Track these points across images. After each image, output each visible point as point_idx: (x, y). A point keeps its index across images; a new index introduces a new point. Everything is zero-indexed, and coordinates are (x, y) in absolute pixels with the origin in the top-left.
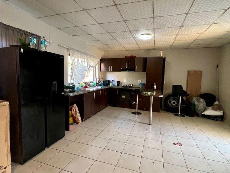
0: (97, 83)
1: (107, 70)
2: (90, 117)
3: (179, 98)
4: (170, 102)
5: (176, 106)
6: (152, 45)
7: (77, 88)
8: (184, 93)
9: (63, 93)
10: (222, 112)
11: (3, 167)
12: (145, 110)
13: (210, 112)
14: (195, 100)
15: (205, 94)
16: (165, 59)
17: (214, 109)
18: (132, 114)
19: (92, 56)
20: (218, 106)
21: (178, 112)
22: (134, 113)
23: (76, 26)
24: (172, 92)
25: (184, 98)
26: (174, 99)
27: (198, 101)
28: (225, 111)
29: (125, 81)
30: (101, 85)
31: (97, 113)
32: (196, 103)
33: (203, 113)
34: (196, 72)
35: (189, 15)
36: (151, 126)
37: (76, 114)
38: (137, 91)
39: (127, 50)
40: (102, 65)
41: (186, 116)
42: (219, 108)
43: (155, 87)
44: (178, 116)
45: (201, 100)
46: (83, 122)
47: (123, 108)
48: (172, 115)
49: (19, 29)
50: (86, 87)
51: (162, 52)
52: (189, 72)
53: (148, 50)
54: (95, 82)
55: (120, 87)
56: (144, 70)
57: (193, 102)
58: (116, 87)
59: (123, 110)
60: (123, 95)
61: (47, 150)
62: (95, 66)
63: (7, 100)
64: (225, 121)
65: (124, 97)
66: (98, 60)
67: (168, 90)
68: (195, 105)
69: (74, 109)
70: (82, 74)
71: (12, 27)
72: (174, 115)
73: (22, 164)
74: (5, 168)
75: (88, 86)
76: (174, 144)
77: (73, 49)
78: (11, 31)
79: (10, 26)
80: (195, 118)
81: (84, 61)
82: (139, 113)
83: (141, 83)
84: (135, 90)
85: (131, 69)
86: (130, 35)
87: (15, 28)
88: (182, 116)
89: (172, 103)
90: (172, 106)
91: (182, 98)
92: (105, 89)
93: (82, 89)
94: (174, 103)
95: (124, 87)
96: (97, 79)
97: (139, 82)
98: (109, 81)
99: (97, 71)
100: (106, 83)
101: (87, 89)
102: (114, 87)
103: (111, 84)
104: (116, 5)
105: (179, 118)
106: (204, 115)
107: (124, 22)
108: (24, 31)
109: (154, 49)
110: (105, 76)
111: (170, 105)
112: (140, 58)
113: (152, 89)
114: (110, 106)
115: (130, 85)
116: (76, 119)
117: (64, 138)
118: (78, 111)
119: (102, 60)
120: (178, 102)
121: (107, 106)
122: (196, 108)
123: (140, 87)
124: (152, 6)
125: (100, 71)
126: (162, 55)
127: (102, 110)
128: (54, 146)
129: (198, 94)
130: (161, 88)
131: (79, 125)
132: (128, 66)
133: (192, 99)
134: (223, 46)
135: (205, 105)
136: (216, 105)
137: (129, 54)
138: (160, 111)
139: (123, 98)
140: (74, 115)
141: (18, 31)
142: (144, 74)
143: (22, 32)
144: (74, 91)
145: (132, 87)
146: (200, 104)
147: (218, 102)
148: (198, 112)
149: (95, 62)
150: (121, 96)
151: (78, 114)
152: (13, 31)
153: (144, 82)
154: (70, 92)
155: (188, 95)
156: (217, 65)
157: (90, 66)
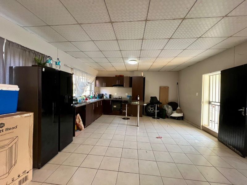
0: (93, 96)
1: (101, 85)
2: (90, 124)
3: (155, 105)
4: (149, 109)
5: (153, 111)
6: (136, 68)
7: (79, 100)
8: (158, 103)
9: (72, 105)
10: (182, 114)
11: (26, 172)
12: (132, 116)
13: (175, 115)
14: (165, 107)
15: (171, 102)
16: (145, 78)
17: (177, 112)
18: (123, 120)
19: (90, 75)
20: (180, 110)
21: (155, 116)
22: (124, 119)
23: (81, 51)
24: (150, 101)
25: (158, 106)
26: (152, 107)
27: (168, 107)
28: (184, 113)
29: (116, 94)
30: (96, 98)
31: (95, 120)
32: (167, 109)
33: (171, 116)
34: (165, 87)
35: (163, 51)
36: (138, 127)
37: (80, 122)
38: (126, 102)
39: (117, 71)
40: (97, 82)
41: (160, 118)
42: (180, 111)
43: (139, 98)
44: (155, 118)
45: (170, 107)
46: (85, 129)
47: (115, 116)
48: (151, 118)
49: (35, 51)
50: (87, 99)
51: (142, 73)
52: (160, 87)
53: (133, 71)
54: (91, 95)
55: (111, 99)
56: (131, 86)
57: (164, 108)
58: (109, 99)
59: (115, 117)
60: (115, 105)
61: (60, 153)
62: (92, 82)
63: (32, 112)
64: (185, 120)
65: (115, 106)
66: (94, 78)
67: (147, 100)
68: (166, 110)
69: (78, 118)
70: (82, 89)
71: (29, 49)
72: (153, 118)
73: (39, 168)
74: (28, 172)
75: (88, 99)
76: (157, 138)
77: (76, 69)
78: (27, 52)
79: (27, 48)
80: (166, 119)
81: (84, 79)
82: (128, 119)
83: (128, 96)
84: (124, 101)
85: (121, 85)
86: (122, 60)
87: (31, 50)
88: (157, 118)
89: (151, 110)
90: (150, 112)
91: (157, 106)
92: (100, 101)
93: (84, 101)
94: (152, 109)
95: (115, 99)
96: (93, 93)
97: (126, 95)
98: (103, 94)
99: (93, 86)
100: (101, 96)
101: (88, 101)
102: (107, 99)
103: (105, 97)
104: (117, 40)
105: (156, 120)
106: (172, 116)
107: (120, 51)
108: (38, 53)
109: (137, 71)
110: (99, 91)
111: (149, 111)
112: (127, 77)
113: (137, 100)
114: (104, 114)
115: (120, 97)
116: (80, 127)
117: (72, 142)
118: (81, 120)
119: (97, 78)
120: (155, 109)
121: (102, 115)
122: (166, 112)
123: (127, 99)
124: (141, 43)
125: (96, 86)
126: (142, 76)
127: (98, 118)
128: (65, 150)
129: (167, 103)
130: (142, 99)
131: (82, 131)
132: (118, 83)
133: (164, 106)
134: (180, 70)
135: (172, 110)
136: (179, 109)
137: (118, 74)
138: (143, 116)
139: (115, 108)
140: (78, 123)
141: (34, 52)
142: (131, 89)
143: (37, 54)
144: (77, 103)
145: (121, 99)
146: (169, 109)
147: (180, 107)
148: (168, 115)
149: (92, 79)
150: (113, 107)
151: (81, 122)
152: (29, 52)
153: (131, 95)
154: (75, 104)
155: (161, 103)
156: (178, 83)
157: (88, 83)
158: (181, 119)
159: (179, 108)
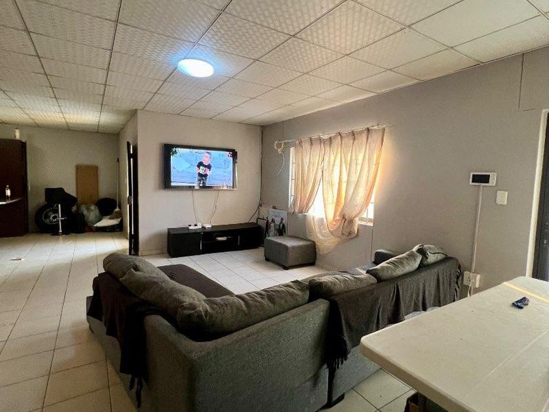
3: (58, 206)
10: (120, 219)
13: (106, 222)
14: (83, 208)
21: (58, 230)
27: (88, 209)
32: (85, 212)
33: (95, 225)
34: (88, 167)
42: (117, 216)
43: (8, 192)
44: (59, 235)
45: (93, 207)
51: (18, 131)
52: (77, 168)
72: (52, 235)
88: (64, 234)
89: (51, 218)
90: (51, 222)
91: (62, 207)
94: (55, 217)
106: (97, 227)
122: (86, 219)
126: (18, 138)
129: (96, 200)
135: (99, 215)
136: (116, 212)
146: (91, 213)
156: (118, 159)
158: (118, 230)
159: (117, 209)
